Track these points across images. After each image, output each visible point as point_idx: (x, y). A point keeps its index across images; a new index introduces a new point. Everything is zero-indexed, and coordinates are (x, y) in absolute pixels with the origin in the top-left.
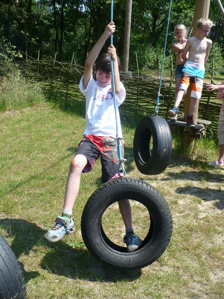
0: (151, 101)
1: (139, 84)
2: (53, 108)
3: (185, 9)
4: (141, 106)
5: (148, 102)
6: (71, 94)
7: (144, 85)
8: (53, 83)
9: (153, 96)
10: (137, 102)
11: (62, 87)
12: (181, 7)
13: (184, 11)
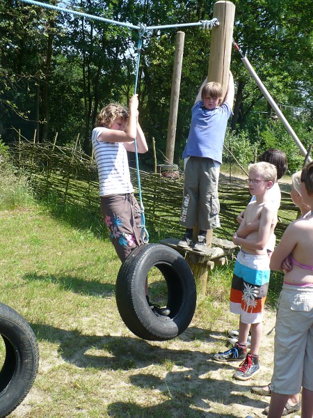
0: (172, 209)
1: (157, 183)
2: (40, 214)
3: (271, 76)
4: (159, 217)
5: (167, 211)
6: (71, 195)
7: (163, 185)
8: (49, 177)
9: (175, 203)
10: (154, 211)
11: (61, 183)
12: (265, 73)
13: (268, 78)
